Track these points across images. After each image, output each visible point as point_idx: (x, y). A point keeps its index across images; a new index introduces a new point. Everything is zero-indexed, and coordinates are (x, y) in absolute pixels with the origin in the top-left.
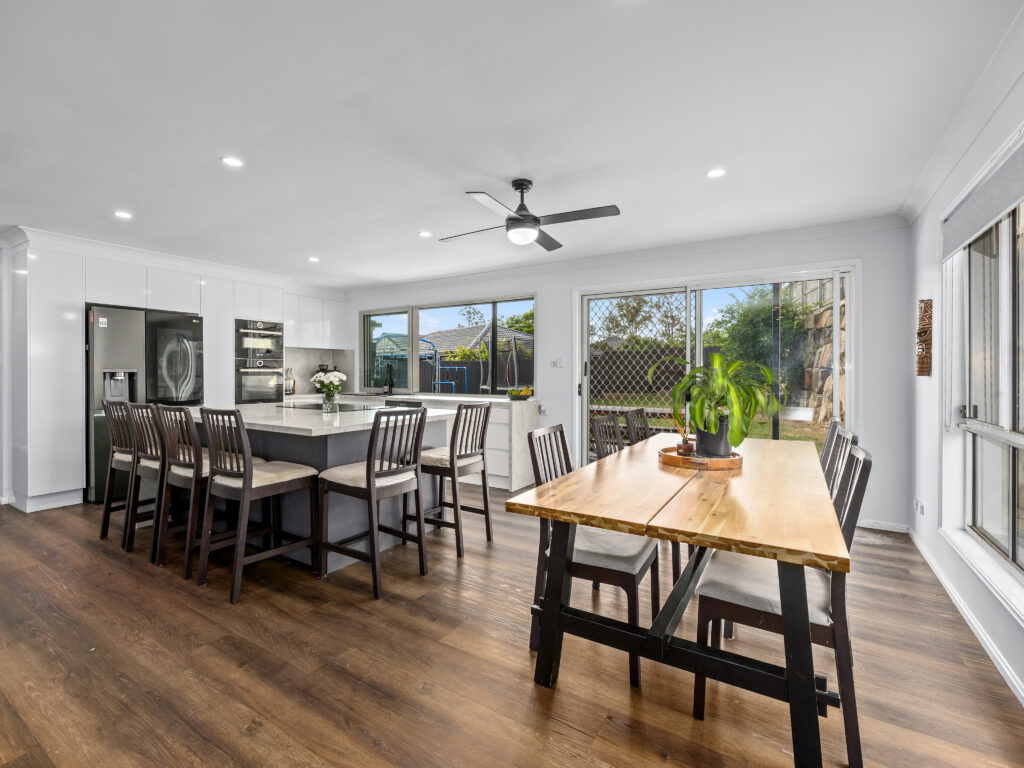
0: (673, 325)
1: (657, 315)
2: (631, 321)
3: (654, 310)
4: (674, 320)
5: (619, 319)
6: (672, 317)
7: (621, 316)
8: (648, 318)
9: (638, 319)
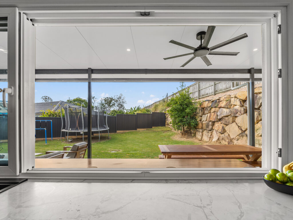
0: (121, 107)
1: (116, 104)
2: (109, 105)
3: (115, 102)
4: (121, 106)
5: (105, 105)
6: (121, 104)
7: (105, 104)
8: (114, 105)
9: (111, 105)
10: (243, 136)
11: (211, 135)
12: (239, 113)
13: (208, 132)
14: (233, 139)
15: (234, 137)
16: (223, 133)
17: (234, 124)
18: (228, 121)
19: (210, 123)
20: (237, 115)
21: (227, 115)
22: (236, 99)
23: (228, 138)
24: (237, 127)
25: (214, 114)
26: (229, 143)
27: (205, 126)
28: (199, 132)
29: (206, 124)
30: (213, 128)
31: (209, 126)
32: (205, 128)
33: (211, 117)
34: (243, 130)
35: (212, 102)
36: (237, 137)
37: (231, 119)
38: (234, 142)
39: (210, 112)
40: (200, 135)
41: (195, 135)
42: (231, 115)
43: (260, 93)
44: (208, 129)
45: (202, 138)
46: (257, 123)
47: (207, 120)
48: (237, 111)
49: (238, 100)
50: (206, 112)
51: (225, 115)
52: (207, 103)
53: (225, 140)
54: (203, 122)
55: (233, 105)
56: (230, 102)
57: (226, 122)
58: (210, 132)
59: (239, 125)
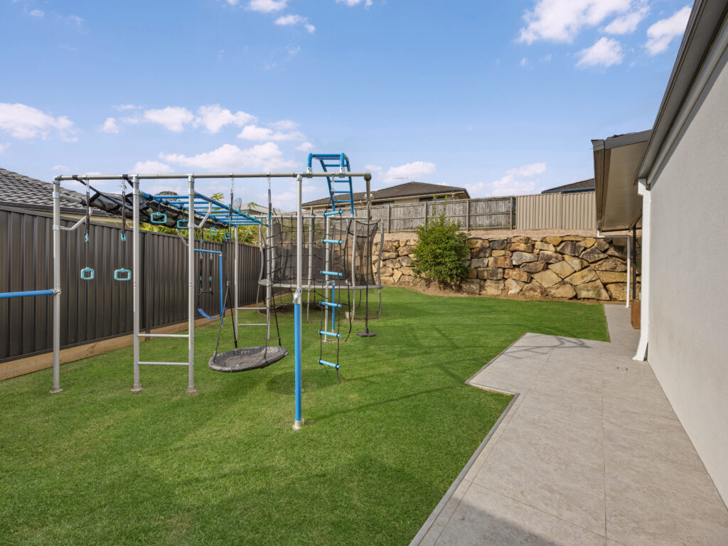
10: (564, 284)
11: (505, 285)
12: (554, 259)
13: (496, 284)
14: (548, 288)
15: (551, 285)
16: (529, 283)
17: (548, 272)
18: (534, 268)
19: (501, 270)
20: (551, 261)
21: (531, 260)
22: (543, 243)
23: (540, 288)
24: (555, 275)
25: (506, 258)
26: (542, 293)
27: (485, 274)
28: (473, 283)
29: (487, 271)
30: (506, 277)
31: (497, 274)
32: (484, 276)
33: (499, 262)
34: (563, 277)
35: (490, 242)
36: (556, 286)
37: (541, 265)
38: (550, 292)
39: (491, 256)
40: (475, 287)
41: (459, 289)
42: (537, 261)
43: (577, 242)
44: (495, 278)
45: (480, 291)
46: (581, 270)
47: (488, 266)
48: (550, 257)
49: (551, 245)
50: (482, 255)
51: (528, 260)
52: (480, 241)
53: (535, 291)
54: (479, 269)
55: (541, 250)
56: (533, 245)
57: (531, 269)
58: (501, 281)
59: (557, 272)
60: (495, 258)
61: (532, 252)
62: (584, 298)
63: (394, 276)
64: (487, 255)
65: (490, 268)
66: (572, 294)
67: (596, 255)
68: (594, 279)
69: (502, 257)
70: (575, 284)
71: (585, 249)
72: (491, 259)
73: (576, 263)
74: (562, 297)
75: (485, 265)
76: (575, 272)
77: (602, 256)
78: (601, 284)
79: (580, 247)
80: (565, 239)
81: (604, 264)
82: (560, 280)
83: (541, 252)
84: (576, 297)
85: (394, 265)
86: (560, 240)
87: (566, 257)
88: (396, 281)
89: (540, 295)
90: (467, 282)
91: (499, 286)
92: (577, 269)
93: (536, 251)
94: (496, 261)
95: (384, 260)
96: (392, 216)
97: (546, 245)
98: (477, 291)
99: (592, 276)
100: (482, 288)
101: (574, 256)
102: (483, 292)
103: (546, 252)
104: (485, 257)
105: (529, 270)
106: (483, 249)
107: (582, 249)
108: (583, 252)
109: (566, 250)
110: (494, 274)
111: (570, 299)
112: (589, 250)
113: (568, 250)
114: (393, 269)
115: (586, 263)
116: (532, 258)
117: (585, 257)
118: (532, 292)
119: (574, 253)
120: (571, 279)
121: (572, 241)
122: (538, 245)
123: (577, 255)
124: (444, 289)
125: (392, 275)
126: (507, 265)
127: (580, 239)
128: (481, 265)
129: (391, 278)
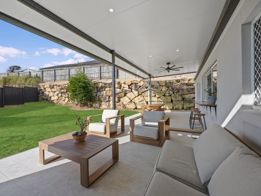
10: (131, 103)
11: (109, 104)
12: (128, 91)
13: (106, 103)
14: (126, 104)
15: (126, 103)
16: (118, 102)
17: (126, 97)
18: (121, 96)
19: (108, 97)
20: (127, 92)
21: (120, 92)
22: (124, 84)
23: (122, 105)
24: (128, 98)
25: (110, 91)
26: (123, 107)
27: (102, 99)
28: (97, 103)
29: (103, 97)
30: (110, 100)
31: (106, 99)
32: (101, 100)
33: (107, 93)
34: (131, 99)
35: (105, 84)
36: (128, 103)
37: (123, 94)
38: (126, 106)
39: (105, 90)
40: (97, 105)
41: (91, 106)
42: (122, 92)
43: (137, 83)
44: (105, 101)
45: (100, 107)
46: (138, 96)
47: (103, 95)
48: (127, 91)
49: (127, 85)
50: (101, 90)
51: (118, 92)
52: (101, 84)
53: (121, 106)
54: (100, 97)
55: (124, 87)
56: (121, 85)
57: (119, 96)
58: (108, 102)
59: (129, 97)
60: (106, 91)
61: (120, 88)
62: (139, 109)
63: (65, 101)
64: (103, 90)
65: (104, 96)
66: (134, 107)
67: (143, 89)
68: (142, 100)
69: (109, 91)
70: (136, 102)
71: (140, 86)
72: (105, 92)
73: (136, 93)
74: (131, 109)
75: (102, 95)
76: (136, 97)
77: (146, 90)
78: (145, 102)
79: (138, 86)
80: (133, 82)
81: (146, 93)
82: (130, 101)
83: (124, 88)
84: (136, 108)
85: (66, 96)
86: (131, 83)
87: (133, 90)
88: (66, 103)
89: (122, 108)
90: (94, 102)
91: (107, 104)
92: (136, 96)
93: (122, 88)
94: (106, 93)
95: (61, 93)
96: (70, 73)
97: (125, 85)
98: (98, 107)
99: (142, 98)
100: (100, 105)
101: (136, 90)
102: (101, 107)
103: (125, 88)
104: (102, 91)
105: (119, 97)
106: (102, 87)
107: (139, 87)
108: (140, 88)
109: (132, 87)
110: (105, 99)
111: (134, 109)
112: (141, 87)
113: (133, 87)
114: (65, 97)
115: (140, 93)
116: (120, 91)
117: (140, 90)
118: (119, 107)
119: (136, 88)
120: (134, 100)
121: (135, 83)
122: (123, 85)
123: (137, 89)
124: (83, 106)
125: (64, 101)
126: (110, 95)
127: (138, 82)
128: (100, 95)
129: (64, 102)
